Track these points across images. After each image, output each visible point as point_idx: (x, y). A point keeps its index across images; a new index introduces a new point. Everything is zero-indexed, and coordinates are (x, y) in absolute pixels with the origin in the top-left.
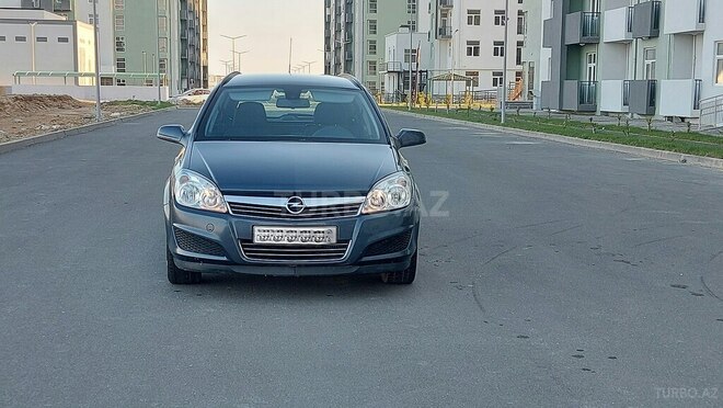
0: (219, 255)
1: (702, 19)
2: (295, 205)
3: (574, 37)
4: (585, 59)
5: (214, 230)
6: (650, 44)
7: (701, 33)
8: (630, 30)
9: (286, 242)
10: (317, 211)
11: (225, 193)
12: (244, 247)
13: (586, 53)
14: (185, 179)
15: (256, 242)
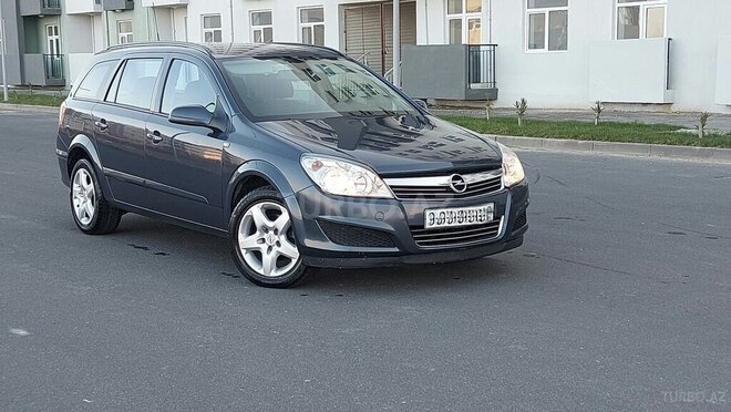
0: (389, 246)
2: (459, 182)
3: (32, 8)
4: (44, 31)
5: (385, 219)
6: (124, 17)
7: (184, 7)
9: (446, 225)
10: (475, 189)
11: (382, 177)
12: (413, 234)
13: (45, 25)
14: (317, 166)
15: (427, 226)
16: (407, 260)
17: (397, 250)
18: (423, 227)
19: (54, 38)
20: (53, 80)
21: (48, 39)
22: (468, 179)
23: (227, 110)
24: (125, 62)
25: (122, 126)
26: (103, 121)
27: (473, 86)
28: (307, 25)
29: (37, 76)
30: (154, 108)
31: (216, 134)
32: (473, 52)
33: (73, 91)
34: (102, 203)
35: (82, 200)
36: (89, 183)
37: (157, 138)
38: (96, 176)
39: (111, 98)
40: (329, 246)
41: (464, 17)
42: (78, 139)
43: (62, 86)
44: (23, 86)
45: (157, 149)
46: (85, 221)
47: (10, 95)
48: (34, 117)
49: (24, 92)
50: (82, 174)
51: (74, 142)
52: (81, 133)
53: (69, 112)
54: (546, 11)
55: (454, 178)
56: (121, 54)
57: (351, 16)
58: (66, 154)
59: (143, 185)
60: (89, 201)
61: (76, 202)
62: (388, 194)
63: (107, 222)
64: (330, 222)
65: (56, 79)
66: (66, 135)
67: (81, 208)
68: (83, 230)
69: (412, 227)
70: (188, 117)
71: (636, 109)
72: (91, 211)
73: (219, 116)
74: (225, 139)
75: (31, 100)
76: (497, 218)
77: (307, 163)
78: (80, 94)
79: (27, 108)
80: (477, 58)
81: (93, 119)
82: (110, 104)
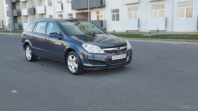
0: (104, 65)
1: (45, 11)
2: (119, 49)
3: (15, 15)
5: (104, 58)
6: (34, 16)
7: (45, 14)
8: (28, 13)
9: (117, 59)
10: (122, 50)
11: (102, 48)
12: (110, 61)
13: (18, 18)
14: (86, 46)
15: (112, 60)
16: (108, 68)
17: (106, 65)
18: (111, 60)
19: (20, 20)
20: (20, 28)
21: (19, 21)
22: (121, 48)
23: (63, 33)
24: (37, 23)
25: (36, 37)
26: (32, 36)
27: (102, 28)
28: (69, 17)
29: (17, 27)
30: (44, 33)
31: (60, 39)
32: (102, 21)
33: (25, 30)
34: (33, 55)
35: (28, 54)
36: (29, 50)
37: (45, 40)
38: (31, 49)
39: (34, 31)
40: (90, 65)
41: (100, 15)
42: (27, 41)
43: (22, 29)
44: (14, 29)
45: (45, 42)
46: (29, 59)
47: (12, 31)
48: (17, 35)
49: (14, 31)
50: (28, 48)
51: (26, 41)
52: (27, 39)
53: (24, 34)
54: (115, 14)
55: (118, 48)
56: (36, 21)
57: (78, 15)
58: (24, 44)
59: (42, 51)
60: (30, 54)
61: (27, 55)
62: (104, 52)
63: (34, 59)
64: (90, 60)
65: (21, 28)
66: (24, 40)
67: (28, 56)
68: (29, 61)
69: (109, 60)
70: (53, 35)
71: (132, 32)
72: (30, 57)
73: (61, 35)
74: (62, 40)
75: (16, 32)
76: (127, 57)
77: (84, 46)
78: (27, 30)
79: (15, 34)
80: (103, 23)
81: (30, 36)
82: (34, 32)
